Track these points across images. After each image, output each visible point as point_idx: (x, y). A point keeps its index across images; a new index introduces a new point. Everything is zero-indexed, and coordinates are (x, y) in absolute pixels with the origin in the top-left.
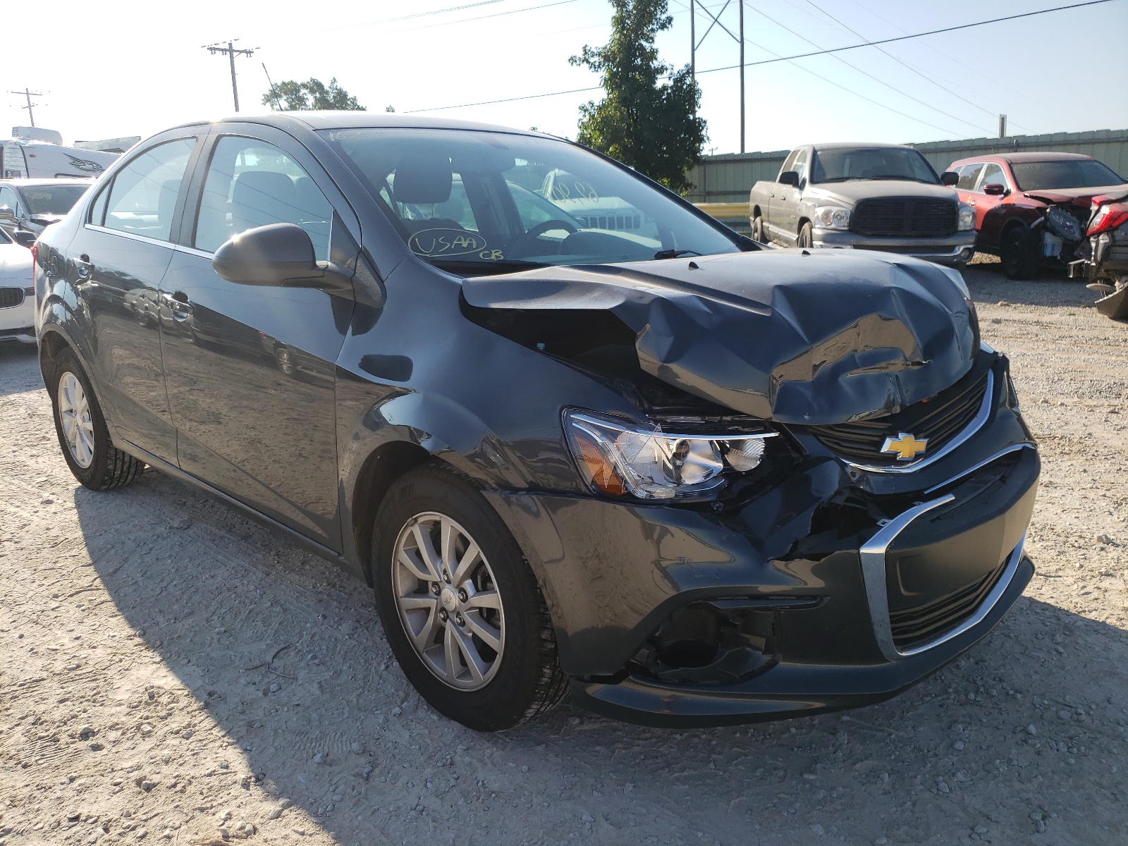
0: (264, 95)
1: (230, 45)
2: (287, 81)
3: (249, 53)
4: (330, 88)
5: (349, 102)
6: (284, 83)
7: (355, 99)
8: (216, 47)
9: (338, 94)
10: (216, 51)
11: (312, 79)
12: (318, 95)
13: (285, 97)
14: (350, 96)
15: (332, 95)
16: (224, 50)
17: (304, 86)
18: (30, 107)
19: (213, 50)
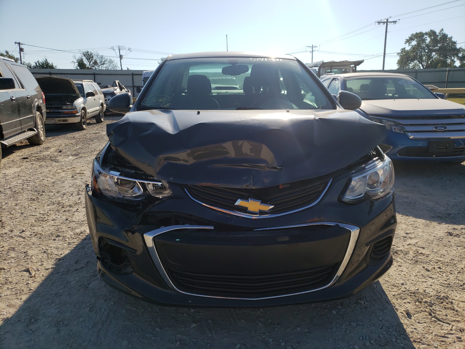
0: (406, 40)
1: (387, 20)
2: (418, 32)
3: (395, 22)
4: (439, 33)
5: (448, 40)
6: (417, 33)
7: (451, 38)
8: (381, 21)
9: (443, 36)
10: (381, 23)
11: (431, 31)
12: (432, 38)
13: (416, 40)
14: (449, 36)
15: (440, 37)
16: (384, 23)
17: (426, 34)
18: (312, 52)
19: (379, 23)
